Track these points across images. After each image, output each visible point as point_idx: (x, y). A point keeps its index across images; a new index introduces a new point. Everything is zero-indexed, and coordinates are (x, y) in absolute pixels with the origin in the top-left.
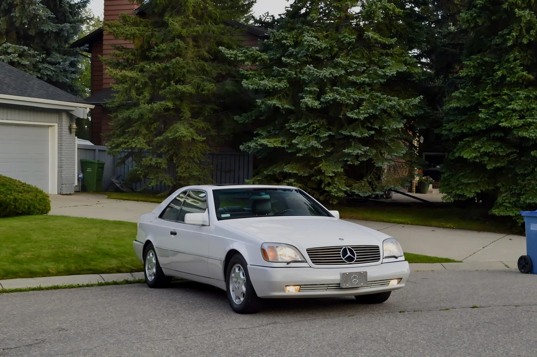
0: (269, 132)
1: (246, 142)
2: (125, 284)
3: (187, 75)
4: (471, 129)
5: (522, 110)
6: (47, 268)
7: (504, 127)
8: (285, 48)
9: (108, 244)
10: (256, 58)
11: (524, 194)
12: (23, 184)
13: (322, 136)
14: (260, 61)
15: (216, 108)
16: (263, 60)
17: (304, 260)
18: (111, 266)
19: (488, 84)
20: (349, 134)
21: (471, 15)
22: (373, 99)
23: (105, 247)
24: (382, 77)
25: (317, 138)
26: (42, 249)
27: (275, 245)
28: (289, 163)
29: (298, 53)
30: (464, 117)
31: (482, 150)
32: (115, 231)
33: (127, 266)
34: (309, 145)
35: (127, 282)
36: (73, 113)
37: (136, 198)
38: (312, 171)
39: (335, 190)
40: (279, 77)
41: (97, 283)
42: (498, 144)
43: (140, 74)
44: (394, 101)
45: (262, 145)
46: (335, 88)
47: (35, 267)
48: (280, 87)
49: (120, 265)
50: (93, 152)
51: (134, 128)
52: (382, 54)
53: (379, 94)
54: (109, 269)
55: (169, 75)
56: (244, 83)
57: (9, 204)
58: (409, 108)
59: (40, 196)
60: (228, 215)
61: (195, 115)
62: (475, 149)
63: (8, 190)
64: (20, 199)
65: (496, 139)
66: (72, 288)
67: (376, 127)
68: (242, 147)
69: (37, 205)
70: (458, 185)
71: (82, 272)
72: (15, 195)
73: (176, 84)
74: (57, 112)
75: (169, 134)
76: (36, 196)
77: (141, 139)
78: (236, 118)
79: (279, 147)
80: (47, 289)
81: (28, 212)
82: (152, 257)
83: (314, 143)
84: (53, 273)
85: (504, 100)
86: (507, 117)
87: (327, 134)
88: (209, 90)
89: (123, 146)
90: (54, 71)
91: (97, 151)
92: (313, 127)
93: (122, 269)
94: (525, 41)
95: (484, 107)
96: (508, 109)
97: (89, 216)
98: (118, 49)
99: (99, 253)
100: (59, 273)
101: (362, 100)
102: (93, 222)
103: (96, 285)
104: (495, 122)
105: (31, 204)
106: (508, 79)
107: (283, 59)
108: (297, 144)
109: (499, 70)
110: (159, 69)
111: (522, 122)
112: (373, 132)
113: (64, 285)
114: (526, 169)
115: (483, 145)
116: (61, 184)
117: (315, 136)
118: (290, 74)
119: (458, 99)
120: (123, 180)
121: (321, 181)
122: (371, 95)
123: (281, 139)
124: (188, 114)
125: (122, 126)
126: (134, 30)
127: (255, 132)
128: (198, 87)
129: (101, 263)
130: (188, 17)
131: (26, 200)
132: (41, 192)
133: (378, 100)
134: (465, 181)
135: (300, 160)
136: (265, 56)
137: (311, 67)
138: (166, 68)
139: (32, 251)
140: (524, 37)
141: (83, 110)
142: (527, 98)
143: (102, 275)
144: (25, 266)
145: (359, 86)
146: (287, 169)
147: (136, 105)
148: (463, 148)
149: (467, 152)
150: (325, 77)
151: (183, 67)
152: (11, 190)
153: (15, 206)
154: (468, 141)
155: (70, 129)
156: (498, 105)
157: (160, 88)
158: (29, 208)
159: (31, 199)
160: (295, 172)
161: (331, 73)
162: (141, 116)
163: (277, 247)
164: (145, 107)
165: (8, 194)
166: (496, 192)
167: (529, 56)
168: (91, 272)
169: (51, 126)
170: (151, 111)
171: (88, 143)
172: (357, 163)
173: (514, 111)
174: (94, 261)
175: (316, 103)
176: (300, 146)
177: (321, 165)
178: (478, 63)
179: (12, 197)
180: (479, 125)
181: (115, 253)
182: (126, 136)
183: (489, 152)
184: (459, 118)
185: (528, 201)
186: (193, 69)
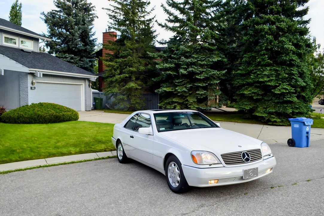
0: (167, 85)
1: (157, 89)
2: (108, 158)
3: (133, 64)
4: (247, 82)
5: (268, 75)
6: (70, 150)
7: (261, 81)
8: (173, 51)
9: (101, 136)
10: (162, 56)
11: (268, 108)
12: (68, 108)
13: (187, 86)
14: (163, 57)
15: (145, 76)
16: (164, 57)
17: (220, 162)
18: (101, 148)
19: (253, 64)
20: (197, 85)
21: (247, 38)
22: (207, 71)
23: (99, 138)
24: (211, 62)
25: (186, 87)
26: (70, 140)
27: (200, 152)
28: (175, 97)
29: (178, 53)
30: (244, 78)
31: (252, 91)
32: (105, 128)
33: (109, 148)
34: (183, 90)
35: (109, 157)
36: (90, 79)
37: (115, 112)
38: (184, 101)
39: (192, 107)
40: (171, 63)
41: (94, 159)
42: (259, 89)
43: (115, 63)
44: (215, 72)
45: (164, 90)
46: (192, 66)
47: (65, 150)
48: (172, 66)
49: (106, 148)
50: (98, 94)
51: (113, 85)
52: (211, 54)
53: (210, 69)
54: (100, 150)
55: (126, 64)
56: (157, 66)
57: (60, 117)
58: (221, 75)
59: (74, 113)
60: (164, 129)
61: (137, 79)
62: (249, 90)
63: (60, 111)
64: (65, 115)
65: (257, 87)
66: (81, 162)
67: (208, 83)
68: (156, 91)
69: (73, 117)
70: (242, 105)
71: (88, 152)
72: (63, 113)
73: (129, 68)
74: (84, 79)
75: (127, 86)
76: (73, 113)
77: (116, 88)
78: (153, 79)
79: (171, 91)
80: (69, 163)
81: (69, 120)
82: (121, 148)
83: (184, 89)
84: (73, 153)
85: (261, 71)
86: (262, 77)
87: (190, 86)
88: (142, 70)
89: (110, 92)
90: (83, 64)
91: (100, 94)
92: (185, 82)
93: (107, 150)
94: (269, 47)
95: (253, 73)
96: (263, 74)
97: (95, 121)
98: (107, 54)
99: (96, 141)
100: (76, 153)
101: (203, 71)
102: (96, 124)
103: (93, 160)
104: (257, 80)
105: (70, 117)
107: (172, 55)
108: (178, 90)
109: (258, 59)
110: (122, 61)
111: (268, 79)
112: (207, 84)
113: (77, 161)
114: (269, 98)
115: (253, 89)
116: (86, 107)
117: (185, 86)
118: (175, 62)
119: (241, 70)
120: (110, 105)
121: (187, 104)
122: (206, 70)
123: (171, 88)
124: (134, 79)
125: (109, 84)
126: (113, 47)
127: (161, 85)
128: (138, 68)
129: (97, 146)
130: (133, 41)
131: (68, 115)
132: (75, 111)
133: (209, 71)
134: (246, 103)
135: (179, 96)
136: (165, 55)
137: (183, 58)
138: (125, 61)
139: (65, 141)
140: (269, 46)
141: (94, 78)
142: (270, 70)
143: (97, 153)
144: (60, 150)
145: (202, 66)
146: (174, 100)
147: (114, 76)
148: (244, 90)
149: (246, 91)
150: (189, 61)
151: (132, 60)
152: (62, 111)
153: (63, 118)
154: (247, 87)
155: (89, 85)
156: (259, 73)
157: (124, 69)
158: (69, 118)
159: (70, 115)
160: (177, 101)
161: (191, 60)
162: (117, 80)
163: (202, 154)
164: (117, 77)
165: (60, 113)
166: (257, 107)
167: (269, 53)
168: (92, 152)
169: (82, 84)
170: (120, 78)
171: (97, 91)
172: (202, 97)
173: (265, 75)
174: (94, 146)
175: (185, 72)
176: (179, 90)
177: (188, 98)
178: (250, 56)
179: (62, 114)
180: (250, 80)
181: (104, 141)
182: (111, 88)
183: (255, 92)
184: (243, 78)
185: (270, 111)
186: (136, 61)
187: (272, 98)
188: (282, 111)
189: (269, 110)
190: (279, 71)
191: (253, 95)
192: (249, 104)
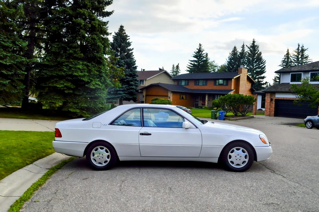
4: (57, 74)
5: (82, 69)
7: (75, 75)
11: (80, 103)
19: (64, 56)
31: (65, 84)
42: (70, 83)
62: (62, 84)
65: (68, 81)
70: (51, 99)
85: (73, 64)
86: (76, 72)
95: (65, 66)
96: (76, 68)
104: (70, 73)
106: (75, 55)
111: (82, 74)
114: (80, 93)
115: (64, 82)
134: (55, 97)
142: (83, 64)
149: (58, 84)
154: (56, 80)
173: (79, 69)
180: (63, 73)
183: (68, 86)
187: (83, 93)
188: (93, 106)
189: (81, 105)
190: (89, 67)
191: (65, 88)
192: (58, 98)
